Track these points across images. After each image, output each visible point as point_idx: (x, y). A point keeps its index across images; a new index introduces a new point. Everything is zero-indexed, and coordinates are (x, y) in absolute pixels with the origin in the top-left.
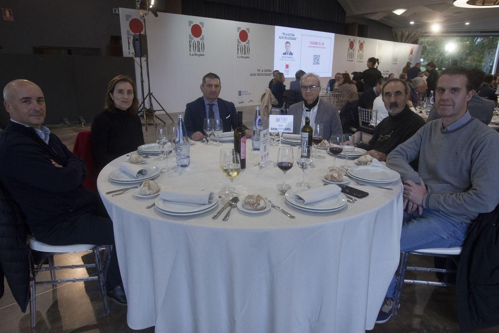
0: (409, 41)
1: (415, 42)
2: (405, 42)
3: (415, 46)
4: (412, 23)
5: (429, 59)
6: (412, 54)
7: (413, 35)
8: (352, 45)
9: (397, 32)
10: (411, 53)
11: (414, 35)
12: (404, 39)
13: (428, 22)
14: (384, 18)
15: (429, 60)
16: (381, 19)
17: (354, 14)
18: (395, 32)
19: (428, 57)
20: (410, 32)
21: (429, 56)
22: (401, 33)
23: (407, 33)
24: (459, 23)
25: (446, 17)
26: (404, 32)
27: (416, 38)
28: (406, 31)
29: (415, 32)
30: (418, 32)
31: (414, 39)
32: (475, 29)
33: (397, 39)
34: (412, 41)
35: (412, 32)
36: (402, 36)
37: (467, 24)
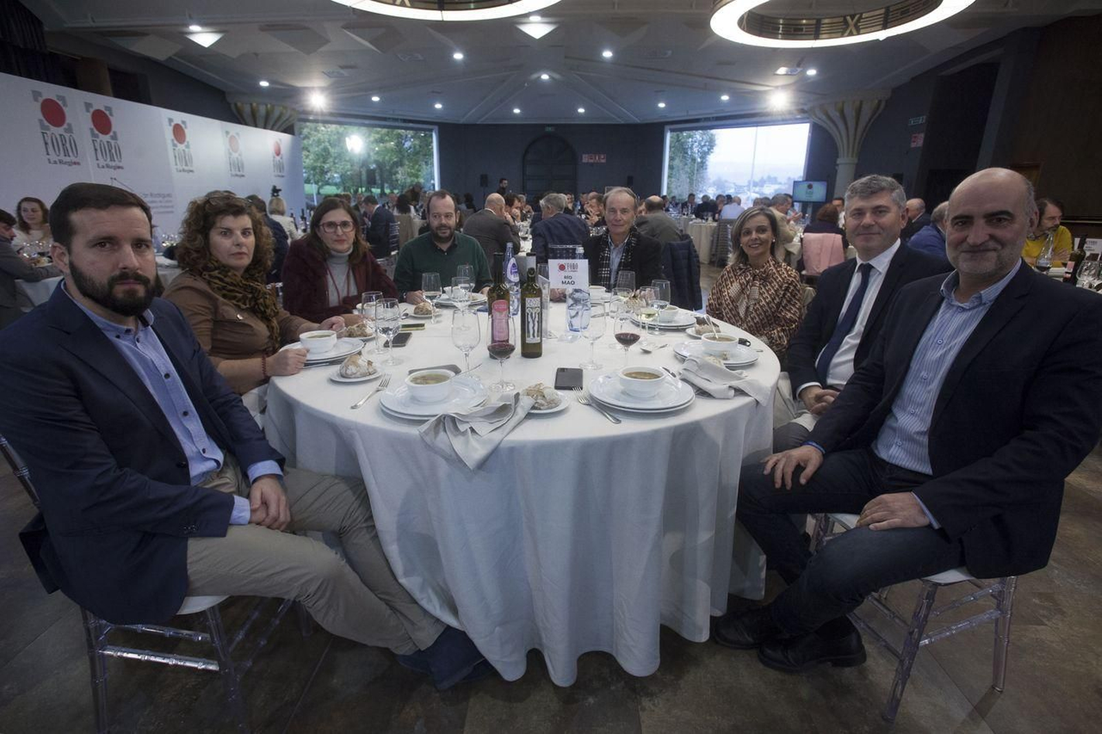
0: (276, 122)
1: (289, 130)
2: (272, 129)
3: (284, 138)
4: (264, 84)
6: (281, 156)
7: (276, 113)
9: (239, 104)
10: (278, 153)
11: (282, 115)
12: (261, 121)
13: (299, 84)
16: (170, 58)
18: (236, 105)
20: (269, 106)
22: (248, 106)
23: (262, 110)
24: (356, 94)
25: (330, 77)
26: (254, 105)
27: (285, 121)
28: (258, 104)
29: (281, 108)
30: (285, 108)
31: (282, 124)
32: (391, 112)
33: (244, 120)
34: (282, 129)
35: (273, 106)
36: (254, 114)
37: (376, 99)
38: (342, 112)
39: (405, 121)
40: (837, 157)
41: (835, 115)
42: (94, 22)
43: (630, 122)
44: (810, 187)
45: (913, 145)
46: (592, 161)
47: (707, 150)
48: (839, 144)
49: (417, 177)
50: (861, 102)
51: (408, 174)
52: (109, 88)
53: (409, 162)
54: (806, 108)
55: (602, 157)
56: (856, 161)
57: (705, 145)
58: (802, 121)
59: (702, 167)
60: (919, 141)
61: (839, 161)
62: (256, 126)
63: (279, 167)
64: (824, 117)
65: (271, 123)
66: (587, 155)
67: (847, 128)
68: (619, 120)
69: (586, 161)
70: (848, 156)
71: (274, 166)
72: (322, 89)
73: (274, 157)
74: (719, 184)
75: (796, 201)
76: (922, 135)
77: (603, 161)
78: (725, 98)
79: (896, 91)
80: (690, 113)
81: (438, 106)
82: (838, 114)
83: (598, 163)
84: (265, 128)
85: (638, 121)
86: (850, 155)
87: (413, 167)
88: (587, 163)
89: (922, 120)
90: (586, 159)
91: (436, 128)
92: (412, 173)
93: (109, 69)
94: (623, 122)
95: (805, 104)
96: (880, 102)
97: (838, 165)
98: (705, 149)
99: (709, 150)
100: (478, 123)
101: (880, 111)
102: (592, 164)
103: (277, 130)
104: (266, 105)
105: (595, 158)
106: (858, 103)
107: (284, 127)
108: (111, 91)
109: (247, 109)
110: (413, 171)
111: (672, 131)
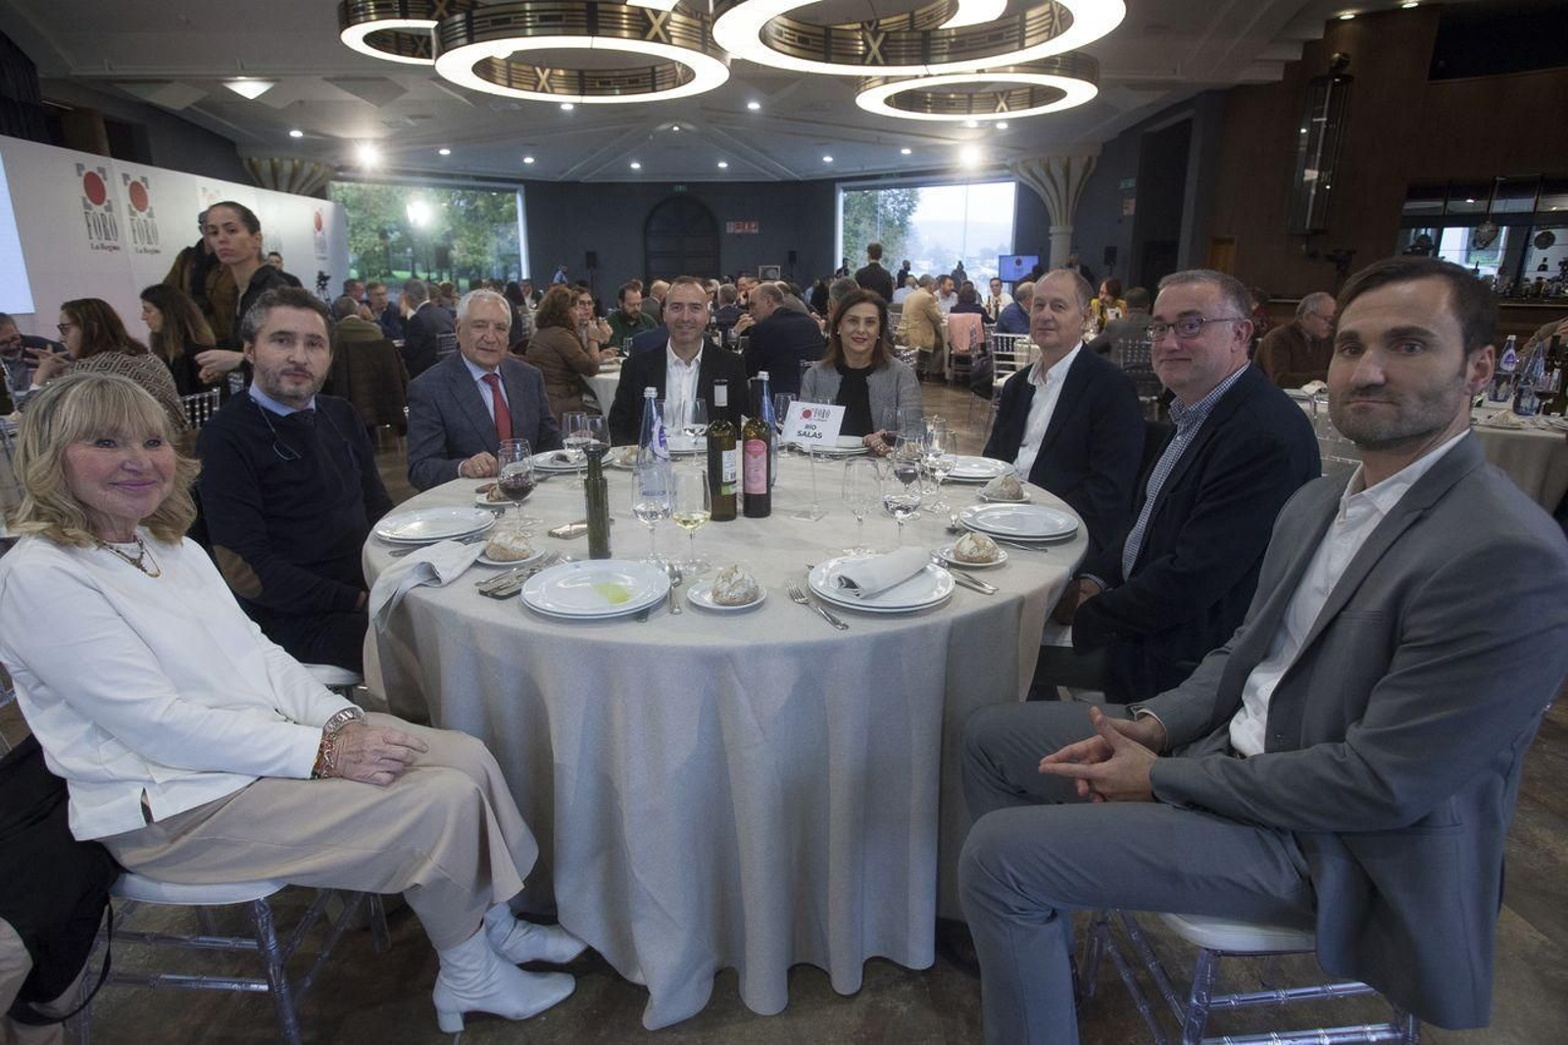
0: (303, 185)
1: (320, 193)
2: (297, 193)
3: (325, 207)
4: (296, 134)
5: (360, 245)
6: (322, 231)
7: (306, 171)
8: (95, 188)
9: (254, 159)
10: (319, 226)
11: (313, 173)
12: (285, 183)
13: (343, 135)
14: (195, 104)
15: (360, 249)
16: (188, 108)
17: (73, 73)
18: (250, 160)
19: (355, 240)
20: (297, 162)
21: (358, 238)
22: (268, 161)
23: (287, 167)
25: (392, 128)
26: (276, 160)
27: (316, 182)
28: (281, 160)
29: (312, 164)
30: (318, 164)
31: (312, 185)
32: (462, 168)
33: (260, 180)
34: (310, 192)
35: (302, 163)
36: (275, 172)
37: (445, 152)
38: (401, 168)
39: (478, 178)
40: (1049, 224)
41: (1041, 173)
42: (111, 69)
43: (788, 178)
44: (1019, 262)
45: (1126, 212)
46: (739, 231)
47: (906, 208)
48: (1049, 206)
49: (479, 252)
50: (1069, 159)
51: (468, 249)
52: (106, 145)
53: (469, 231)
54: (1008, 163)
55: (754, 226)
56: (1071, 229)
57: (904, 201)
58: (1006, 179)
59: (902, 232)
60: (1130, 208)
61: (1052, 230)
62: (276, 188)
63: (321, 245)
64: (1029, 176)
65: (298, 184)
66: (732, 224)
67: (1057, 190)
68: (772, 176)
69: (732, 231)
70: (1061, 224)
71: (316, 244)
72: (376, 141)
73: (315, 233)
74: (937, 255)
75: (1005, 282)
76: (1133, 201)
77: (756, 231)
78: (906, 151)
79: (1106, 147)
80: (866, 168)
81: (529, 160)
82: (1044, 173)
83: (748, 234)
84: (289, 192)
85: (798, 177)
86: (1064, 223)
87: (475, 239)
88: (734, 234)
89: (1131, 183)
90: (731, 228)
91: (521, 187)
92: (473, 248)
93: (106, 123)
94: (778, 179)
95: (1005, 160)
96: (1090, 159)
97: (1050, 235)
98: (905, 206)
99: (910, 207)
100: (582, 181)
101: (1091, 171)
102: (739, 236)
103: (304, 195)
104: (293, 160)
105: (744, 227)
106: (1065, 159)
107: (314, 189)
108: (107, 150)
109: (266, 166)
110: (475, 245)
111: (845, 190)
